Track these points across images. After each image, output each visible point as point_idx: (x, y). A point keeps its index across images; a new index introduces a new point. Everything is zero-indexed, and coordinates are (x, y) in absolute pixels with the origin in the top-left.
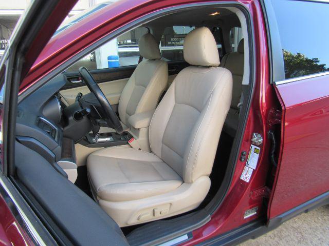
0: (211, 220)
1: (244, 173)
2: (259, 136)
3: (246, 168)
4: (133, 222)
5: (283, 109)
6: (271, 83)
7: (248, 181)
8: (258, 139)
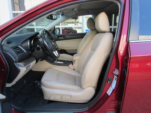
0: (88, 110)
1: (109, 90)
2: (118, 70)
3: (110, 88)
4: (52, 98)
5: (130, 56)
6: (127, 41)
7: (109, 95)
8: (117, 72)
